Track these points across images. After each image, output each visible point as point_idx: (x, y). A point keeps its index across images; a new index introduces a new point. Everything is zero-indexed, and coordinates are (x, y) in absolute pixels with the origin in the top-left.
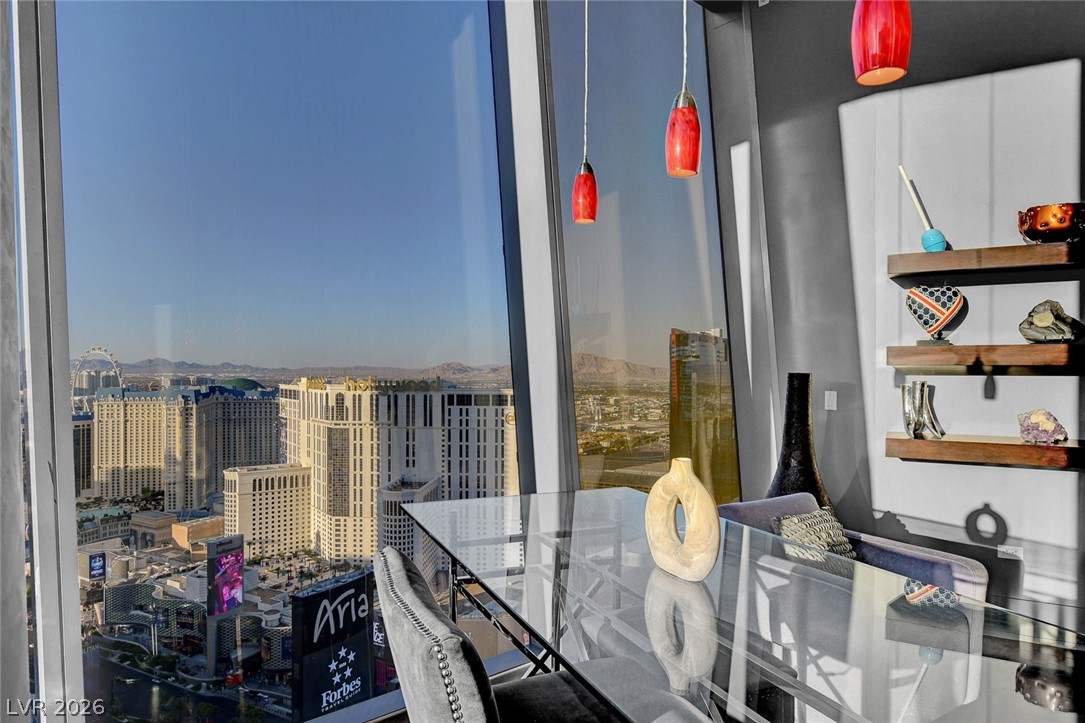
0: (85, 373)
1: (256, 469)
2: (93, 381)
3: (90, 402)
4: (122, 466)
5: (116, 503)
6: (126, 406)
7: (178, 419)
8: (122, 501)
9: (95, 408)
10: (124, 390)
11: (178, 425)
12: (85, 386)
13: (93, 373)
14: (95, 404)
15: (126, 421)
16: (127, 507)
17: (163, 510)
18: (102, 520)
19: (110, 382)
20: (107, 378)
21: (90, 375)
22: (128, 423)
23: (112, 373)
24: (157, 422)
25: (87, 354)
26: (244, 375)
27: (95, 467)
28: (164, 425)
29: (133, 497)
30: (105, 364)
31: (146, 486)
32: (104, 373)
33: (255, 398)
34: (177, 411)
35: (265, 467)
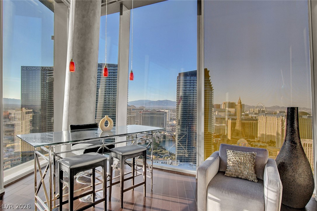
0: (257, 109)
1: (305, 140)
2: (259, 111)
3: (258, 116)
4: (265, 134)
5: (263, 142)
6: (266, 118)
7: (280, 122)
8: (265, 142)
9: (259, 118)
10: (266, 114)
11: (280, 124)
12: (257, 112)
13: (259, 109)
14: (259, 117)
15: (266, 122)
16: (266, 144)
17: (275, 147)
18: (259, 146)
19: (263, 111)
20: (263, 110)
21: (258, 110)
22: (267, 123)
23: (264, 109)
24: (274, 123)
25: (258, 104)
26: (304, 111)
27: (258, 132)
28: (276, 124)
29: (267, 142)
30: (262, 107)
31: (271, 139)
32: (262, 109)
33: (306, 118)
34: (280, 120)
35: (309, 140)
